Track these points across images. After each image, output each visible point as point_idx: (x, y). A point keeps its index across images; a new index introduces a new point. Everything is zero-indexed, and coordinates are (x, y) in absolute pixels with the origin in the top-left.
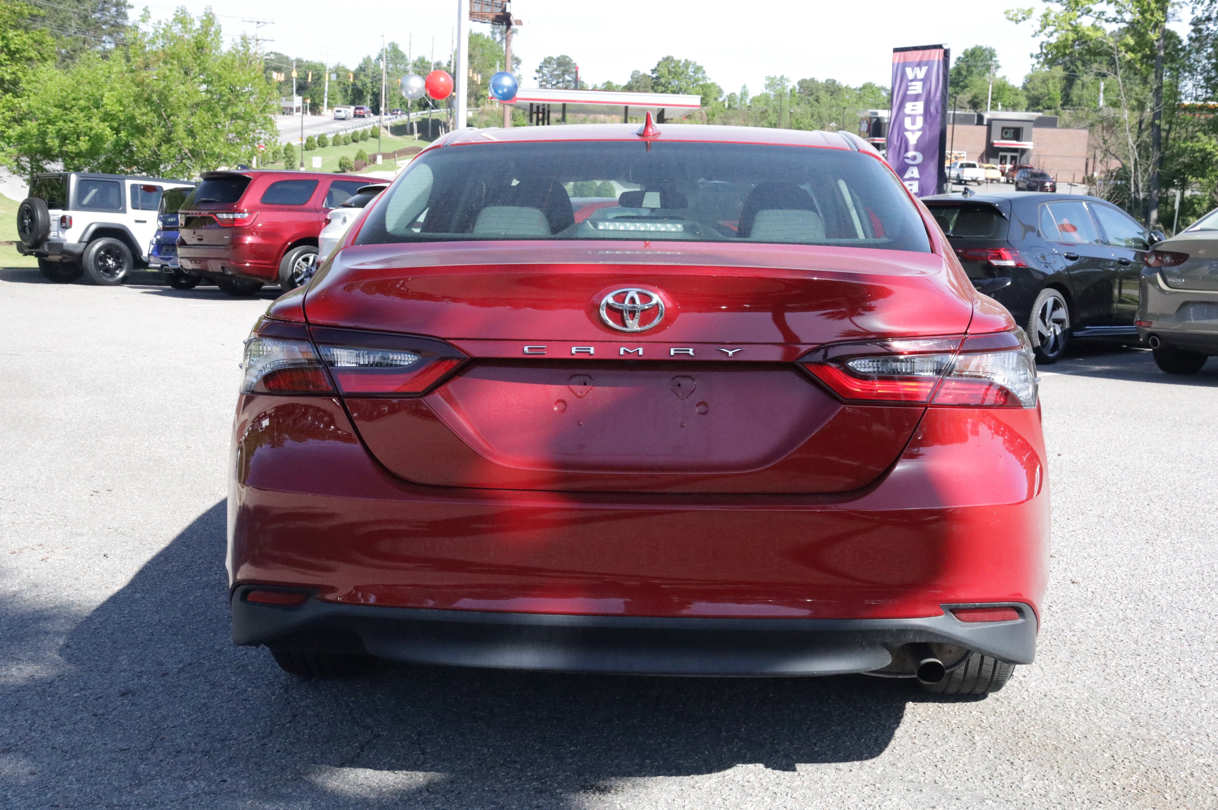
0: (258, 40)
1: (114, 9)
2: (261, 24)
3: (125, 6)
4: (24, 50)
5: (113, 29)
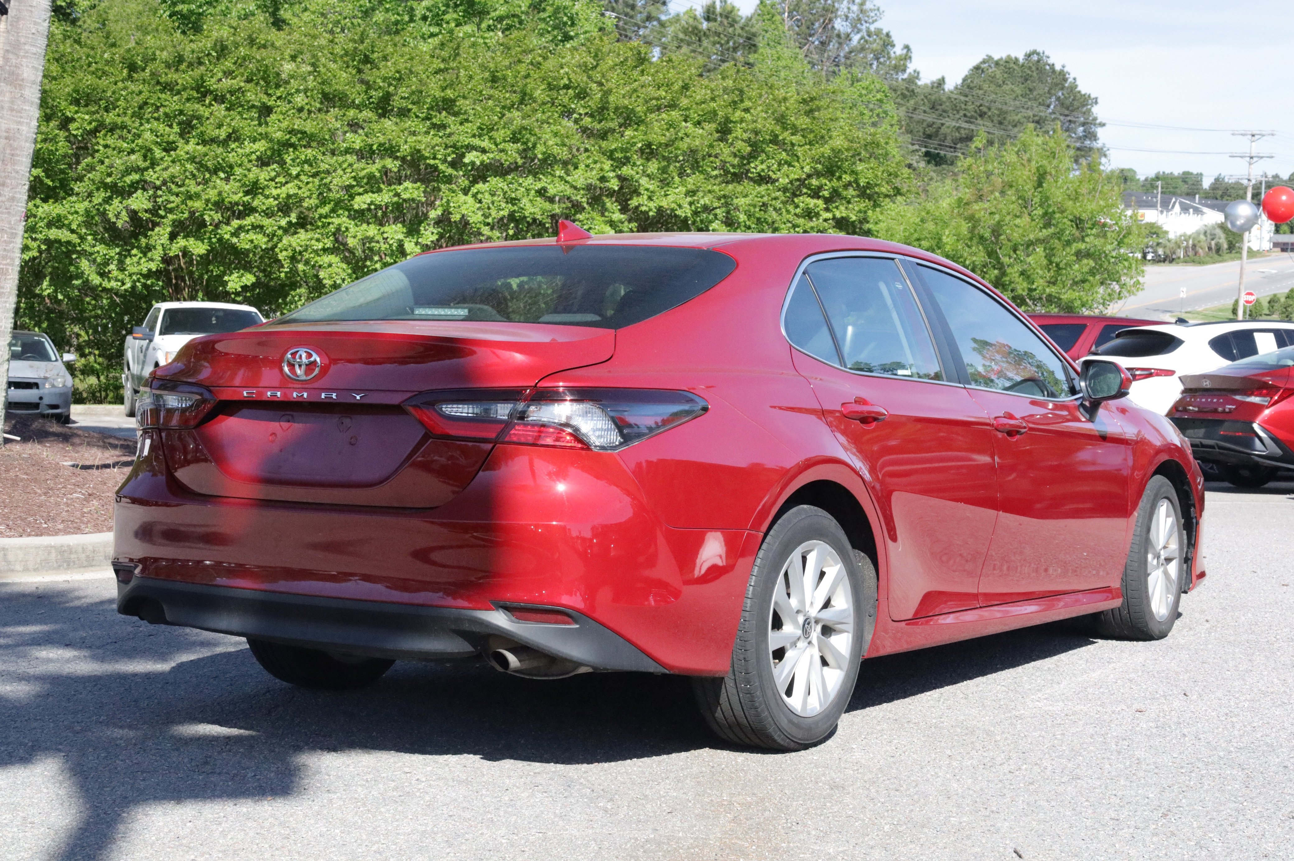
0: (1252, 158)
1: (1081, 129)
2: (1257, 137)
3: (1095, 125)
4: (876, 185)
5: (1079, 152)
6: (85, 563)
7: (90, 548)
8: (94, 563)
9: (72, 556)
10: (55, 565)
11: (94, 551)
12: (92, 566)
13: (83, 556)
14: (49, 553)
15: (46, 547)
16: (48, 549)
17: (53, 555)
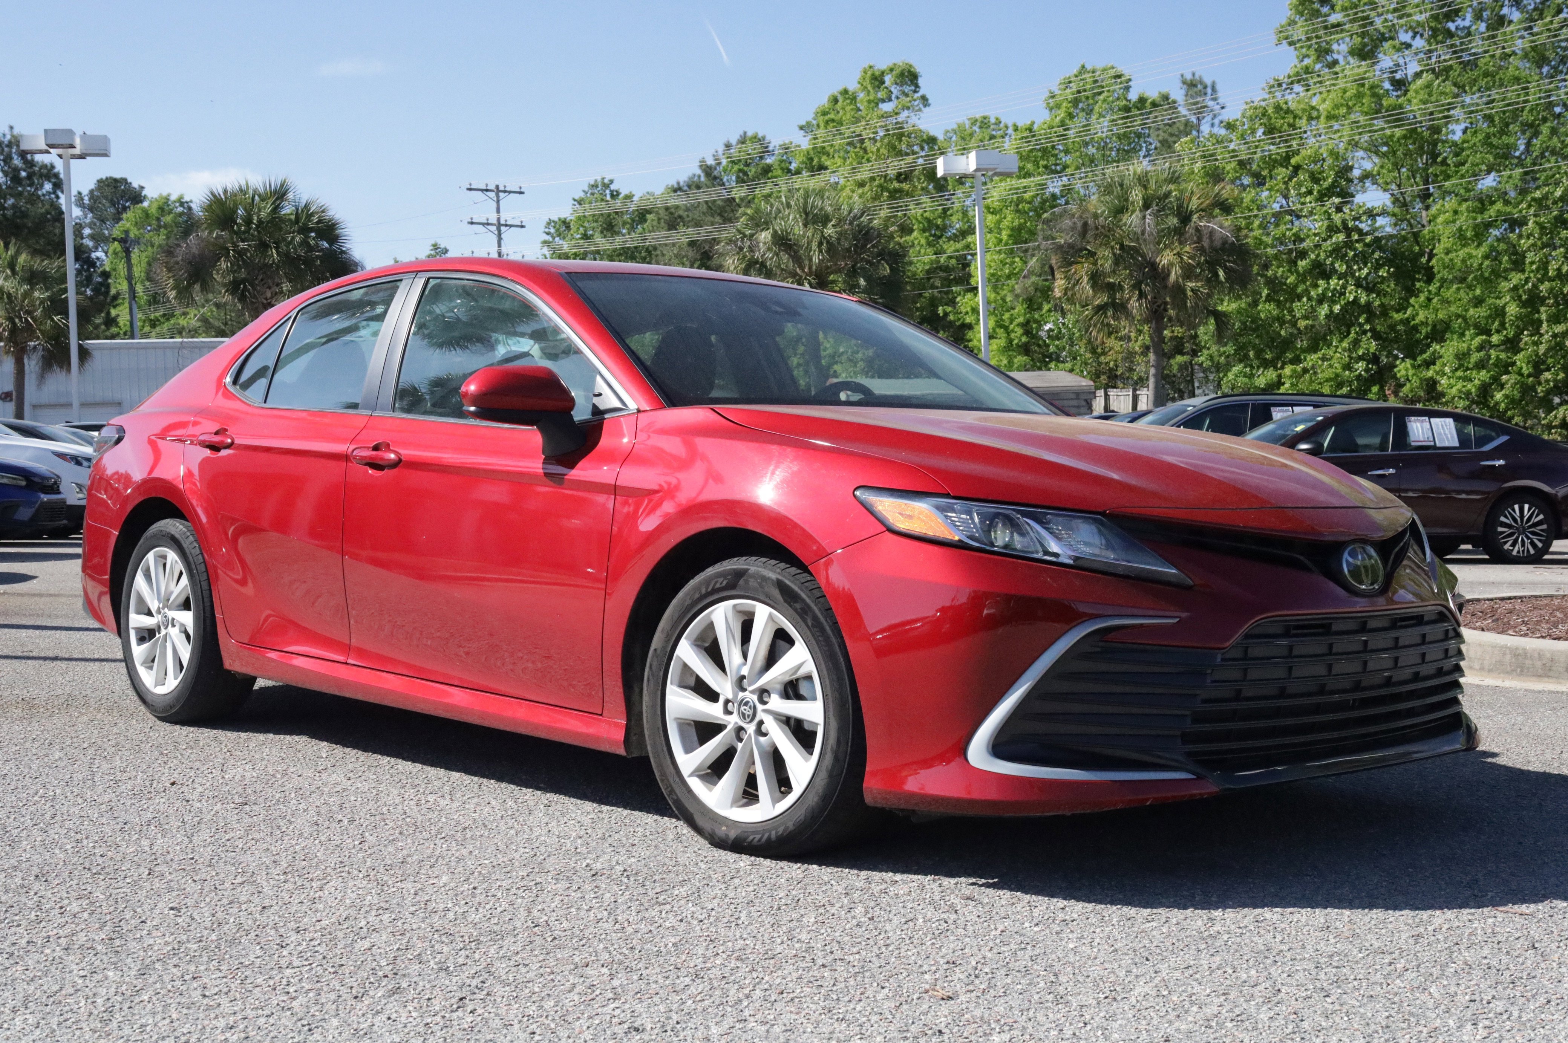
6: (1540, 672)
7: (1548, 655)
8: (1551, 674)
9: (1527, 662)
10: (1509, 668)
11: (1552, 660)
12: (1548, 677)
13: (1538, 664)
14: (1504, 654)
15: (1502, 647)
16: (1503, 648)
17: (1508, 657)
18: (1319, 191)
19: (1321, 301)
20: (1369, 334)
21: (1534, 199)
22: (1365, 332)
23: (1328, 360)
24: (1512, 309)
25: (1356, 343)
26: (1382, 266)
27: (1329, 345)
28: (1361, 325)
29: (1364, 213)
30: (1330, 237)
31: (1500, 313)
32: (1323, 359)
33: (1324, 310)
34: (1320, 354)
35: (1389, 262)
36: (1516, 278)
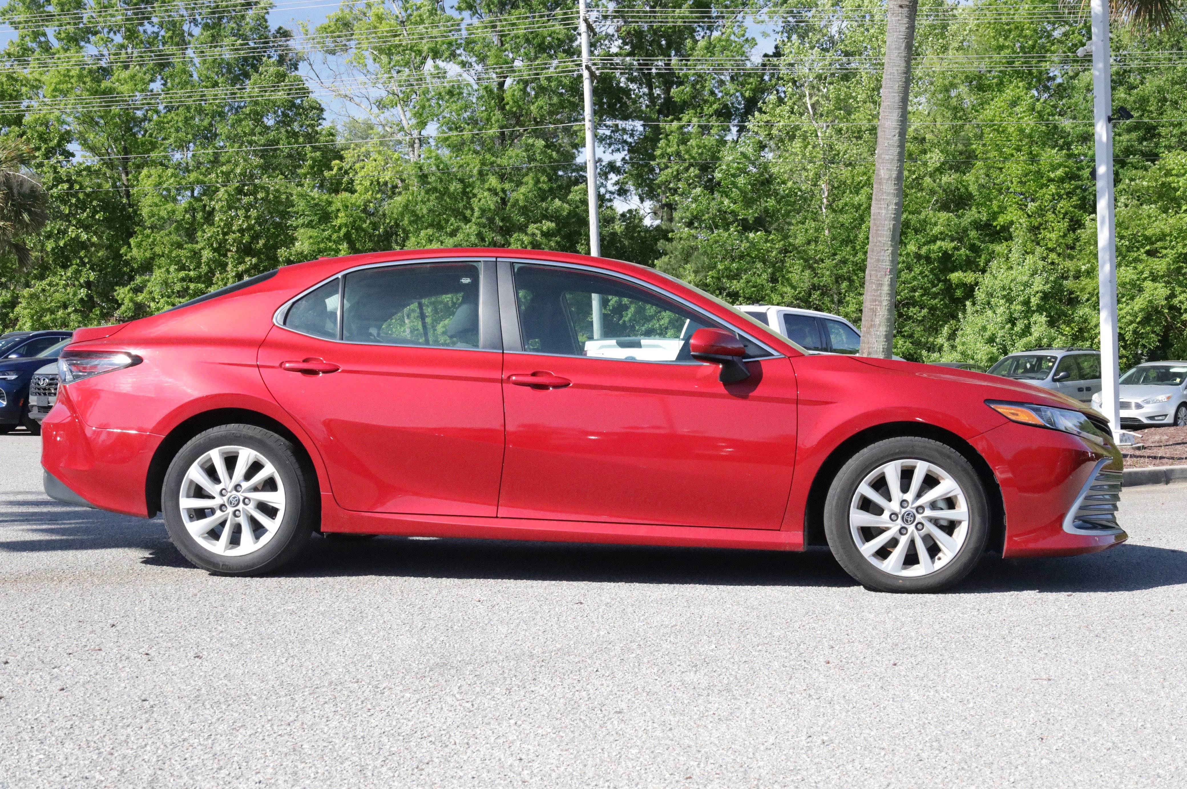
18: (46, 149)
19: (49, 237)
20: (88, 266)
21: (222, 172)
22: (84, 264)
23: (54, 286)
24: (207, 254)
25: (78, 272)
26: (98, 212)
27: (55, 274)
28: (81, 259)
29: (84, 170)
30: (57, 186)
31: (196, 255)
32: (50, 285)
33: (50, 245)
34: (47, 281)
35: (104, 209)
36: (209, 231)
